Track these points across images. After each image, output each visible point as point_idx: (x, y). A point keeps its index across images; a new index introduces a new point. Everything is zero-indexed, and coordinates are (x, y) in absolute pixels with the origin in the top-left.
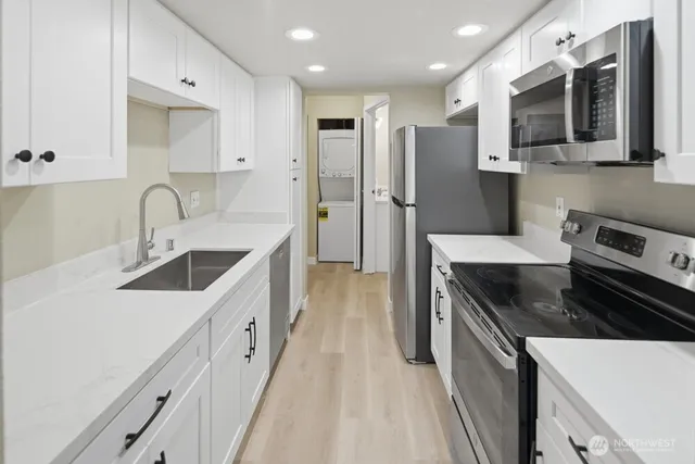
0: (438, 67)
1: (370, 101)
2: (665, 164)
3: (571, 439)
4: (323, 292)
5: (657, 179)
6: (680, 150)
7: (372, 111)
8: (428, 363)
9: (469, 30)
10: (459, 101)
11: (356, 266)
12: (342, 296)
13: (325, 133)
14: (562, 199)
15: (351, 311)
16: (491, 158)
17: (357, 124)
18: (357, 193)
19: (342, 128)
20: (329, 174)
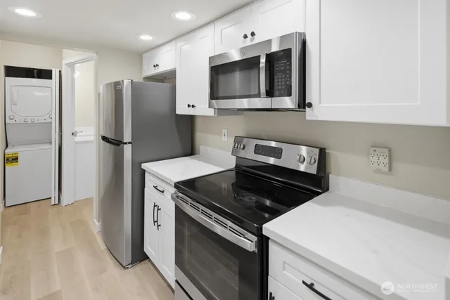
0: (146, 38)
1: (70, 56)
2: (313, 110)
3: (304, 282)
4: (19, 236)
5: (308, 118)
6: (320, 103)
7: (71, 66)
8: (141, 261)
9: (183, 16)
10: (157, 65)
11: (54, 200)
12: (44, 233)
13: (12, 81)
14: (226, 131)
15: (57, 246)
16: (189, 106)
17: (55, 75)
18: (55, 137)
19: (33, 77)
20: (19, 120)
